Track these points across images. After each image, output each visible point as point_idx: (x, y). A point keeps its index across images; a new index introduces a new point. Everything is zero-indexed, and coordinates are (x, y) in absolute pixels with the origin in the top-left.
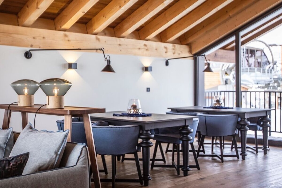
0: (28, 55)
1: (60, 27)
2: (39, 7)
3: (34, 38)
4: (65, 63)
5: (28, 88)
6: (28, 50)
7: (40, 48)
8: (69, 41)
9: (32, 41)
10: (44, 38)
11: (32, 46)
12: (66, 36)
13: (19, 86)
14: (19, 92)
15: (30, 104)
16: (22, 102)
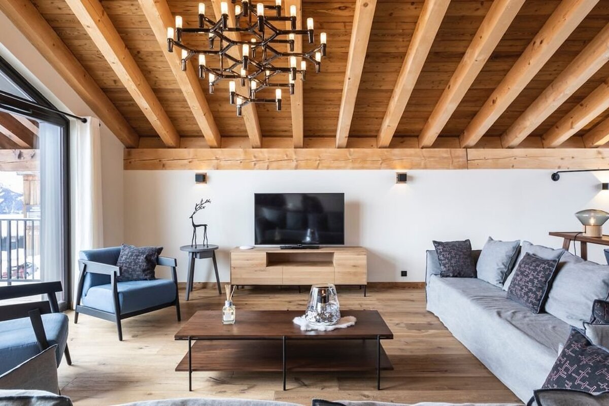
0: (555, 177)
1: (593, 144)
2: (574, 127)
3: (562, 159)
4: (600, 183)
5: (594, 218)
6: (555, 172)
7: (568, 168)
8: (603, 158)
9: (560, 162)
10: (573, 158)
11: (559, 167)
12: (599, 153)
13: (586, 217)
14: (585, 223)
15: (599, 235)
16: (589, 233)
